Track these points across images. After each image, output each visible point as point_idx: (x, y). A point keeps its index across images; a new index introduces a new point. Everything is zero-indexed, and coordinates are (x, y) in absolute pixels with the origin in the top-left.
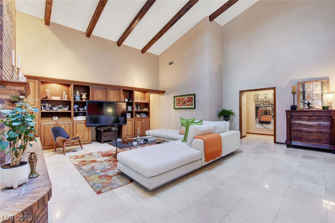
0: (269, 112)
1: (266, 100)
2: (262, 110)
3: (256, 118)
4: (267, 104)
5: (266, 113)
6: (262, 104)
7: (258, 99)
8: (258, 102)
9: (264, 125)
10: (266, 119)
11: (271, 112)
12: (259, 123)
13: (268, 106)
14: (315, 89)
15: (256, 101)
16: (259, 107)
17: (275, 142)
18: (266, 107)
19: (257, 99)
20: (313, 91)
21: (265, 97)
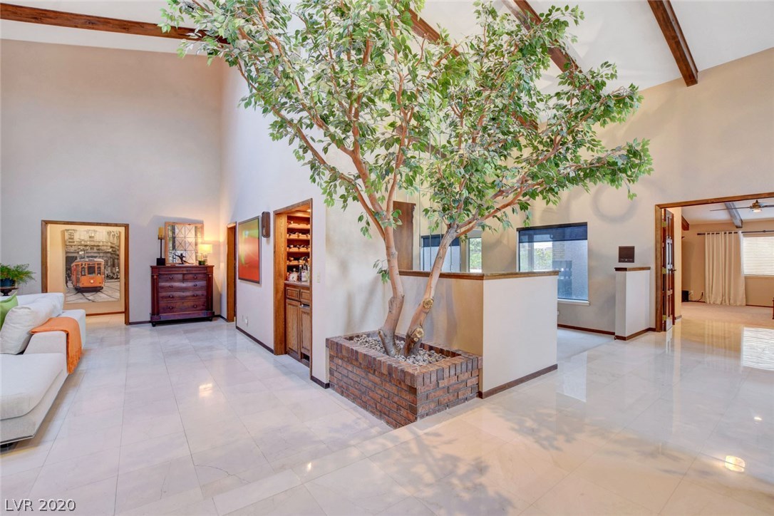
0: (99, 268)
1: (93, 243)
2: (82, 264)
3: (67, 282)
4: (95, 250)
5: (91, 270)
6: (81, 251)
7: (73, 239)
8: (71, 246)
9: (86, 294)
10: (92, 281)
11: (102, 268)
12: (75, 292)
13: (95, 255)
14: (186, 235)
15: (67, 244)
16: (76, 258)
17: (128, 322)
18: (92, 257)
19: (70, 238)
20: (185, 238)
21: (90, 237)
